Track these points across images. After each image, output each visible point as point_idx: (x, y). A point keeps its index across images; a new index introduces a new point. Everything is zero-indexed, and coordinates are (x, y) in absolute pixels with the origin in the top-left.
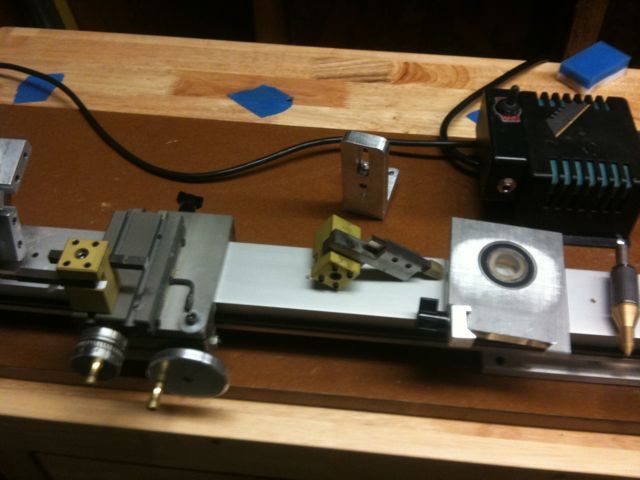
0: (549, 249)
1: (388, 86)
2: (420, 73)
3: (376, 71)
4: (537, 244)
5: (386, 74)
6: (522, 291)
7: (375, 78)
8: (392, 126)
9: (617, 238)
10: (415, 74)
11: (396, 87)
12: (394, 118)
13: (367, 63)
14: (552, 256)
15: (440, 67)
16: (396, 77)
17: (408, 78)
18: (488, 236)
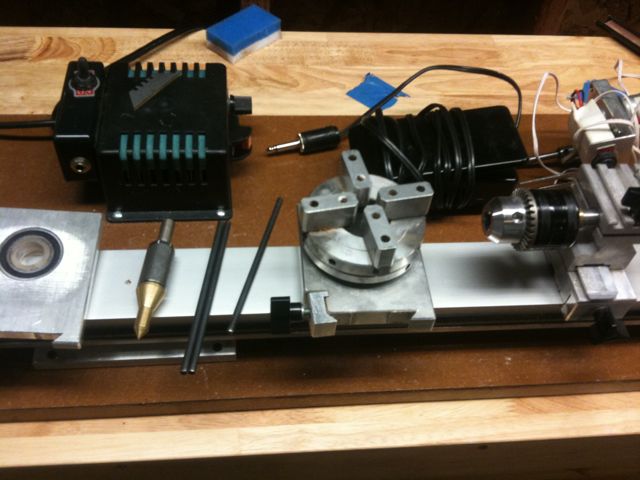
0: (82, 233)
1: (25, 64)
2: (62, 48)
3: (13, 48)
4: (71, 227)
5: (24, 51)
6: (39, 281)
7: (11, 56)
8: (18, 107)
9: (217, 209)
10: (56, 50)
11: (32, 64)
12: (22, 98)
13: (7, 40)
14: (85, 240)
15: (85, 40)
16: (35, 54)
17: (48, 54)
18: (15, 225)
